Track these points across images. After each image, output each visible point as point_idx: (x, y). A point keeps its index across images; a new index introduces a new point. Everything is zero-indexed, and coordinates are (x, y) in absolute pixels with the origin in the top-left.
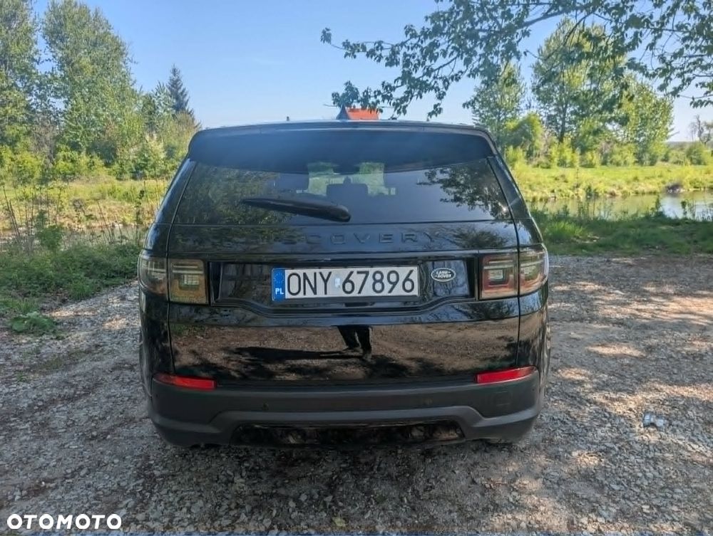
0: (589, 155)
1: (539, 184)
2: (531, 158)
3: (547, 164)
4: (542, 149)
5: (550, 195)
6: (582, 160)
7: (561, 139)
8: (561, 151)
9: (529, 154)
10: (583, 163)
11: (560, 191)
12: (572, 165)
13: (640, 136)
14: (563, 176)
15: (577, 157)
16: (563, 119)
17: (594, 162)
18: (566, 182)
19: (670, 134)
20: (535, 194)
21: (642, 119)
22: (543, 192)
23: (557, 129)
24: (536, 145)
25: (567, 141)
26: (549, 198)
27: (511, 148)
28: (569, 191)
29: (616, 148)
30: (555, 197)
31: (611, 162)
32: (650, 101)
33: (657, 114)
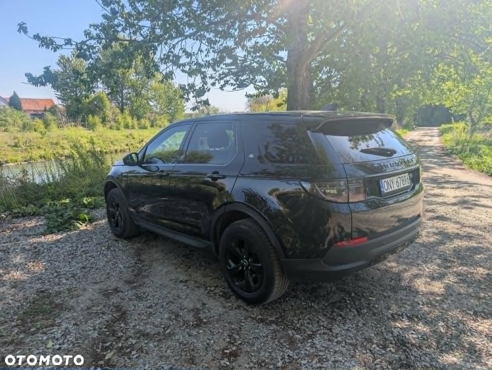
0: (143, 121)
1: (117, 140)
2: (105, 123)
3: (117, 127)
4: (111, 116)
5: (126, 147)
6: (139, 124)
7: (122, 110)
8: (125, 118)
9: (104, 121)
10: (140, 126)
11: (132, 144)
12: (133, 128)
13: (169, 109)
14: (131, 135)
15: (135, 122)
16: (122, 97)
17: (146, 125)
18: (134, 138)
19: (185, 108)
20: (116, 147)
21: (169, 99)
22: (121, 146)
23: (119, 103)
24: (106, 114)
25: (127, 112)
26: (126, 150)
27: (90, 116)
28: (137, 144)
29: (158, 117)
30: (130, 149)
31: (156, 125)
32: (172, 89)
33: (176, 96)
